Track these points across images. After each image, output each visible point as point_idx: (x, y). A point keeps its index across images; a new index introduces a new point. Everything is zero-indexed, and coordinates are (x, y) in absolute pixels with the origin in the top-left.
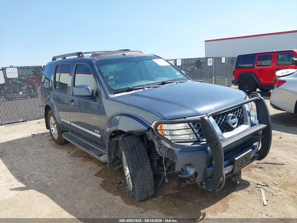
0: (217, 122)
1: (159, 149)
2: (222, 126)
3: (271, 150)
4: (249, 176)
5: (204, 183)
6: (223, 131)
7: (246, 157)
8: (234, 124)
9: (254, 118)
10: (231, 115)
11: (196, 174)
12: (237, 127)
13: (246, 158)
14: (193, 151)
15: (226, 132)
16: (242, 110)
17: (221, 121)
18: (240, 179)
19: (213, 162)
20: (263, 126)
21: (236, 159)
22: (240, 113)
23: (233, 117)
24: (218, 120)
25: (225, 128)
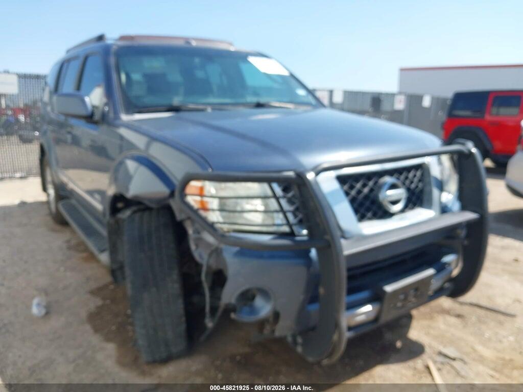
0: (347, 194)
1: (197, 246)
2: (361, 205)
3: (485, 277)
4: (428, 334)
5: (299, 340)
6: (362, 217)
7: (417, 287)
8: (395, 203)
9: (449, 197)
10: (388, 180)
11: (276, 316)
12: (403, 211)
13: (416, 289)
14: (272, 257)
15: (370, 219)
16: (422, 175)
17: (359, 192)
18: (404, 337)
19: (321, 290)
20: (470, 216)
21: (389, 288)
22: (416, 180)
23: (393, 187)
24: (352, 187)
25: (368, 210)
